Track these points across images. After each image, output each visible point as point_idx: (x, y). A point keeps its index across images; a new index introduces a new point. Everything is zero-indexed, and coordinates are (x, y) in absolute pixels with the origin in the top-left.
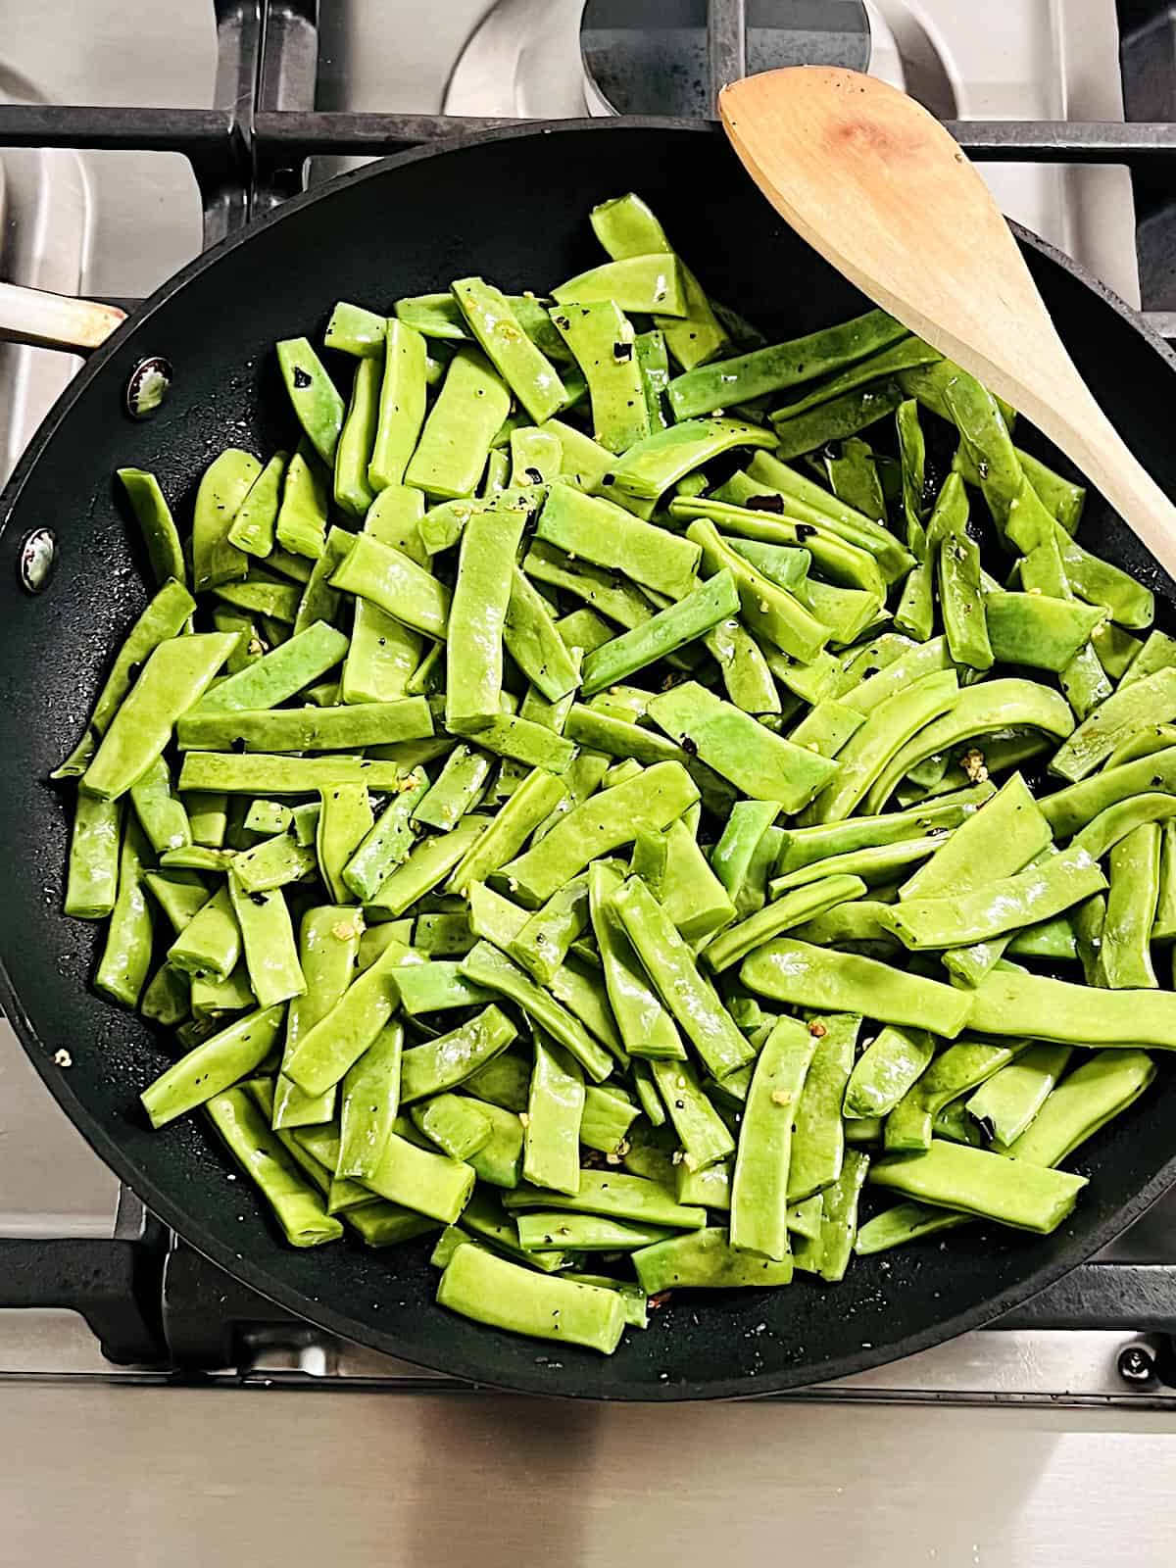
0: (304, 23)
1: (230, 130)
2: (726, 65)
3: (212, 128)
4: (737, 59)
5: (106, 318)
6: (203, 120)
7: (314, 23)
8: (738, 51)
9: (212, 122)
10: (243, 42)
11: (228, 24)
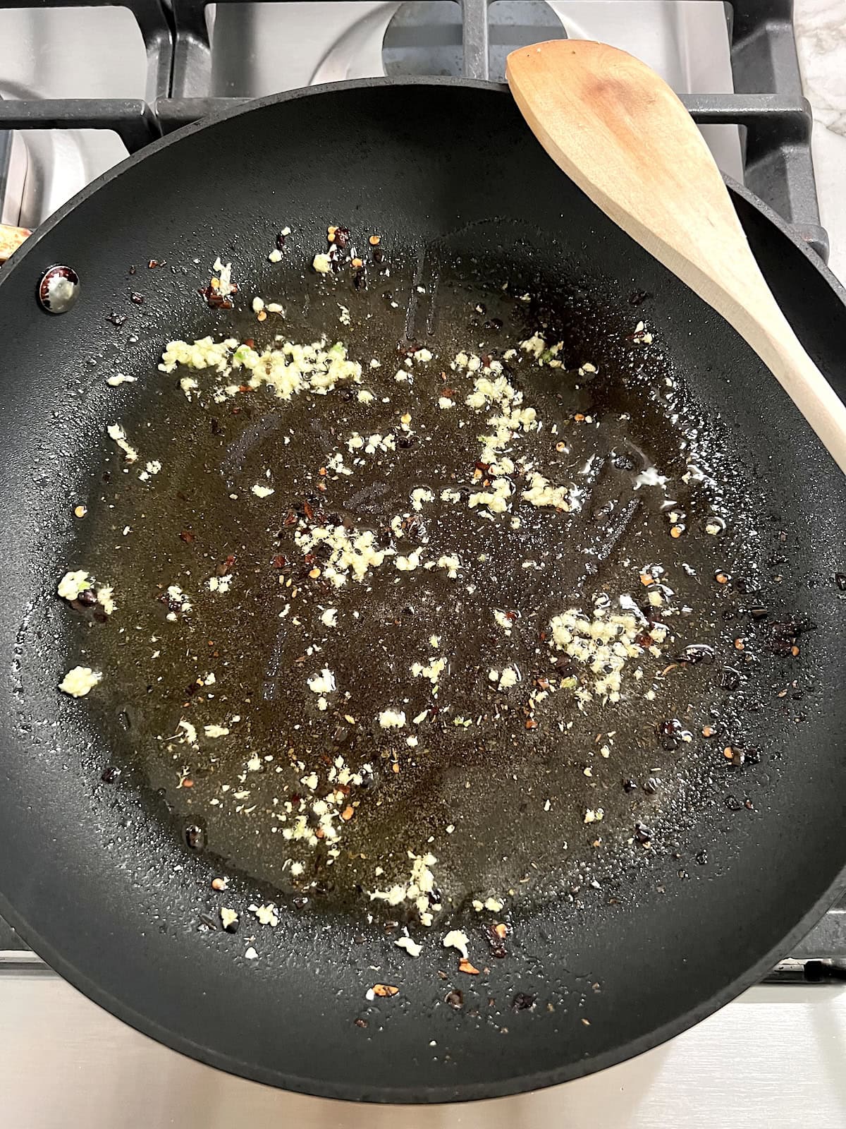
0: (201, 46)
1: (142, 112)
2: (476, 60)
3: (130, 110)
4: (483, 55)
5: (16, 236)
6: (123, 105)
7: (208, 46)
8: (483, 50)
9: (130, 106)
10: (161, 59)
11: (152, 48)
